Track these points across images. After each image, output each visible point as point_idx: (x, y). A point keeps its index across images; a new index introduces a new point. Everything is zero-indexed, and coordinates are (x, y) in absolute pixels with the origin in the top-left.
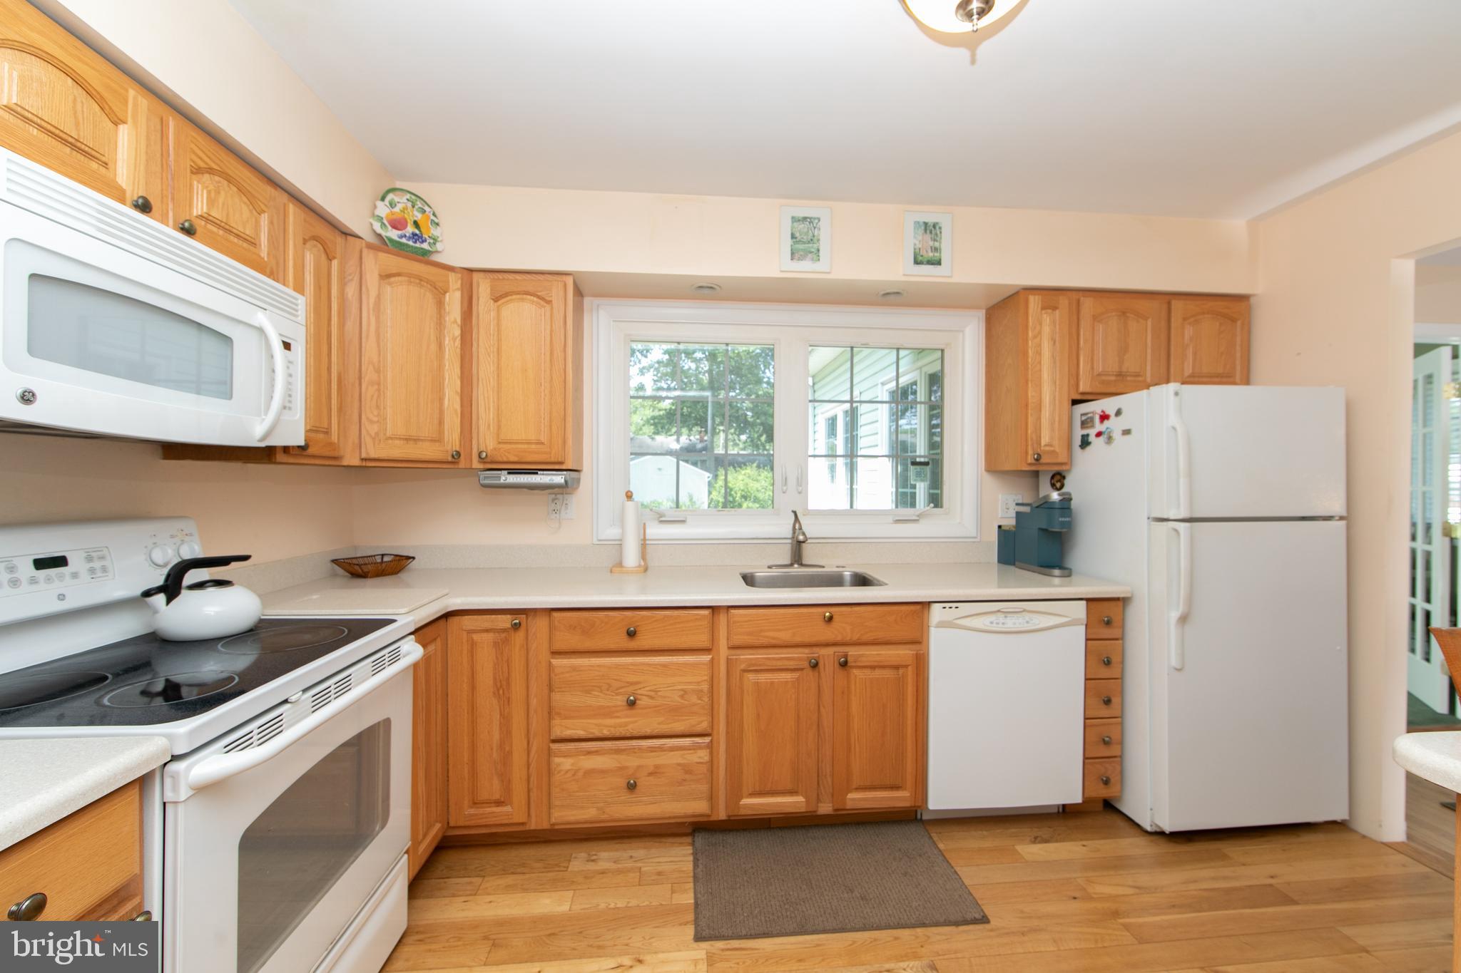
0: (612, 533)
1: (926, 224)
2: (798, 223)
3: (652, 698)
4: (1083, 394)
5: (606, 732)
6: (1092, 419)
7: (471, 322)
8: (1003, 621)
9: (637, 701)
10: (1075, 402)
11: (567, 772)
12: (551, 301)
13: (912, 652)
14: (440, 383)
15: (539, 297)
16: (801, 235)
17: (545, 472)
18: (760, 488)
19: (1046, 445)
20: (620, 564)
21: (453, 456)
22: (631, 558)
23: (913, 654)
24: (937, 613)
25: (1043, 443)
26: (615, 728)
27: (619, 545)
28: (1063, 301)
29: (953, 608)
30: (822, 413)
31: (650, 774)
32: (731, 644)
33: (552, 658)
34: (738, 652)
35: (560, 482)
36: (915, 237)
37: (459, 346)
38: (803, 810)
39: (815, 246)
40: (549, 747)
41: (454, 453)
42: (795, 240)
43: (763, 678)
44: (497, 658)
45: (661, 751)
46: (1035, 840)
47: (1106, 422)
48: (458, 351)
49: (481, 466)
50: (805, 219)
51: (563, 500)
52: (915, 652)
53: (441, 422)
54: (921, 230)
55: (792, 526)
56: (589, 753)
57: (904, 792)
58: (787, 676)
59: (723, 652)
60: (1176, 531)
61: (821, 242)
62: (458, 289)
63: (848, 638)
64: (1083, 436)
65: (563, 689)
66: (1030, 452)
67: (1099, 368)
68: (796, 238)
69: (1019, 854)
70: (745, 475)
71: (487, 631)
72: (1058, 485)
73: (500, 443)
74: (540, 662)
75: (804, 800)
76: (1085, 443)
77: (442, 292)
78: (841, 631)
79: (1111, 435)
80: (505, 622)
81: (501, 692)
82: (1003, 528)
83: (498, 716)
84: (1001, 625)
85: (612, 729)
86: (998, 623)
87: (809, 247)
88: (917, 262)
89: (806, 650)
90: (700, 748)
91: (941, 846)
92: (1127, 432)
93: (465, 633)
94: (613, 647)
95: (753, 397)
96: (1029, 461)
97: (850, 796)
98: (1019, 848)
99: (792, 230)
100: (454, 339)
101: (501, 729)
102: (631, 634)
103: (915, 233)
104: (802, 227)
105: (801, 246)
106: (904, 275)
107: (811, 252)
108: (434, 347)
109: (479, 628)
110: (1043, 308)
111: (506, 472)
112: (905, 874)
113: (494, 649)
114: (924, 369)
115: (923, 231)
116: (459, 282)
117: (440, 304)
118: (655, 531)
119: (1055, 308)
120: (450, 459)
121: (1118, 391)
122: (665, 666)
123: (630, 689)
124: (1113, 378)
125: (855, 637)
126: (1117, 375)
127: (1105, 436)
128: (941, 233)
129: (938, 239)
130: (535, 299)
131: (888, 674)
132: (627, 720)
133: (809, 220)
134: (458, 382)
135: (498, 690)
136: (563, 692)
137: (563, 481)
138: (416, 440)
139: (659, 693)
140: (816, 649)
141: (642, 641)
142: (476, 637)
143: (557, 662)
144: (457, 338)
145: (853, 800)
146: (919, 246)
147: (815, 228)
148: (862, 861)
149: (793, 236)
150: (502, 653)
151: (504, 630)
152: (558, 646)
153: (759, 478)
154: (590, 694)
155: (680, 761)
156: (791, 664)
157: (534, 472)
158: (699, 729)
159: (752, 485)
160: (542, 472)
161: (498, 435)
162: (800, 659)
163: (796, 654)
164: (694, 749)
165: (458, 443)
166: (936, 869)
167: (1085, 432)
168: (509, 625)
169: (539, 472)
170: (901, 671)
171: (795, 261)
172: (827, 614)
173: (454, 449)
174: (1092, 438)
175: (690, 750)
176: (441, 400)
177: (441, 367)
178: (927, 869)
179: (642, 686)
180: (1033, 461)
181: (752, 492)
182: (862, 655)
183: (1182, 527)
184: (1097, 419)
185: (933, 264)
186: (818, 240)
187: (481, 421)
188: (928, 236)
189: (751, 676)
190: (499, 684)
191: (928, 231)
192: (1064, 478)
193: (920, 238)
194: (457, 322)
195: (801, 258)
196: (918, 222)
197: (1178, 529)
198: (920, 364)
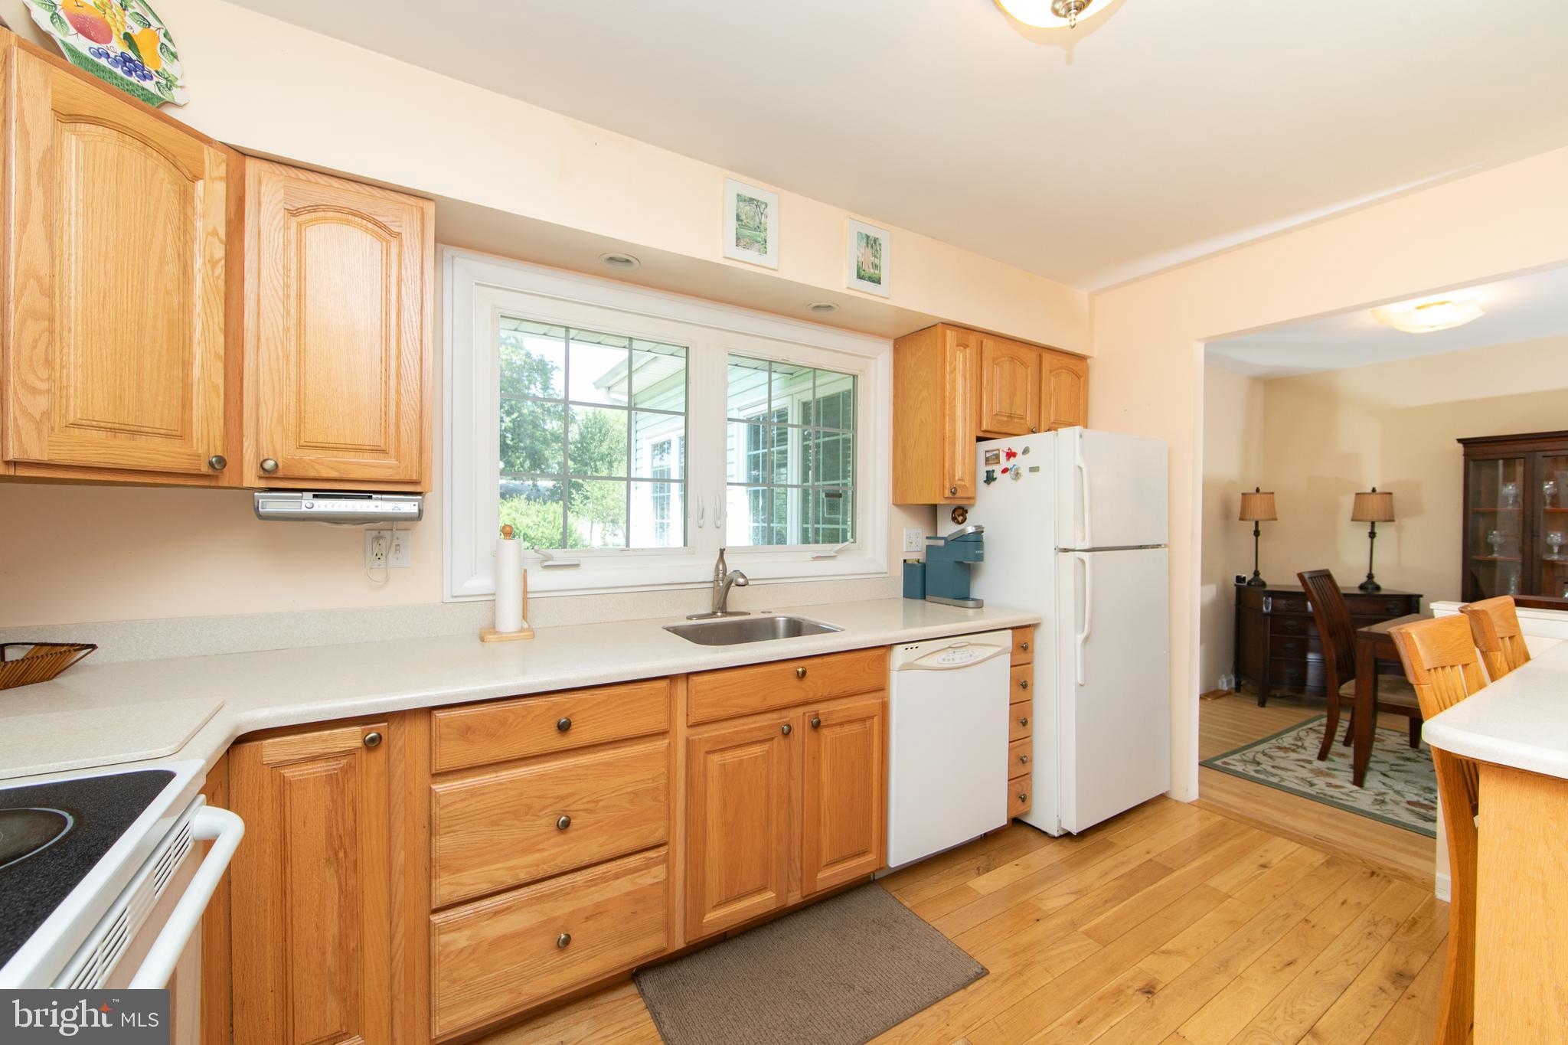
0: (480, 583)
1: (868, 237)
2: (744, 204)
3: (588, 811)
4: (985, 431)
5: (523, 876)
6: (997, 457)
7: (242, 240)
8: (952, 657)
9: (572, 821)
10: (979, 439)
11: (461, 951)
12: (399, 234)
13: (878, 701)
14: (184, 335)
15: (377, 223)
16: (747, 218)
17: (384, 496)
18: (531, 524)
19: (959, 480)
20: (493, 628)
21: (211, 464)
22: (509, 619)
23: (879, 703)
24: (898, 656)
25: (957, 478)
26: (538, 866)
27: (492, 601)
28: (973, 340)
29: (914, 648)
30: (647, 438)
31: (588, 918)
32: (692, 721)
33: (433, 783)
34: (699, 729)
35: (412, 511)
36: (858, 249)
37: (223, 277)
38: (773, 907)
39: (762, 235)
40: (429, 919)
41: (214, 460)
42: (740, 223)
43: (731, 757)
44: (333, 801)
45: (605, 882)
46: (980, 872)
47: (1012, 458)
48: (221, 284)
49: (263, 484)
50: (751, 200)
51: (392, 540)
52: (881, 700)
53: (186, 404)
54: (864, 244)
55: (714, 567)
56: (497, 913)
57: (870, 855)
58: (757, 750)
59: (681, 732)
60: (1083, 562)
61: (768, 231)
62: (220, 178)
63: (820, 694)
64: (988, 472)
65: (454, 828)
66: (947, 486)
67: (997, 409)
68: (742, 221)
69: (974, 890)
70: (511, 508)
71: (313, 759)
72: (960, 519)
73: (301, 447)
74: (410, 793)
75: (774, 895)
76: (990, 478)
77: (190, 176)
78: (814, 686)
79: (1019, 472)
80: (351, 738)
81: (341, 855)
82: (907, 562)
83: (337, 896)
84: (951, 662)
85: (532, 869)
86: (949, 660)
87: (756, 235)
88: (860, 277)
89: (774, 716)
90: (656, 864)
91: (906, 904)
92: (1034, 469)
93: (267, 770)
94: (533, 750)
95: (515, 415)
96: (946, 495)
97: (820, 876)
98: (970, 884)
99: (737, 210)
100: (213, 263)
101: (340, 915)
102: (564, 728)
103: (858, 245)
104: (747, 208)
105: (747, 232)
106: (848, 288)
107: (758, 242)
108: (172, 269)
109: (297, 757)
110: (958, 345)
111: (311, 494)
112: (893, 948)
113: (328, 788)
114: (797, 397)
115: (865, 245)
116: (223, 167)
117: (186, 198)
118: (540, 580)
119: (966, 346)
120: (205, 469)
121: (1015, 433)
122: (608, 764)
123: (558, 807)
124: (1005, 419)
125: (826, 693)
126: (1008, 417)
127: (1013, 473)
128: (880, 250)
129: (878, 256)
130: (370, 225)
131: (856, 728)
132: (557, 850)
133: (755, 202)
134: (221, 339)
135: (336, 854)
136: (455, 831)
137: (415, 510)
138: (134, 433)
139: (601, 804)
140: (784, 713)
141: (579, 735)
142: (288, 773)
143: (439, 788)
144: (218, 261)
145: (822, 880)
146: (862, 259)
147: (762, 214)
148: (845, 947)
149: (738, 218)
150: (343, 791)
151: (349, 753)
152: (443, 763)
153: (529, 512)
154: (499, 825)
155: (630, 888)
156: (762, 735)
157: (367, 495)
158: (653, 839)
159: (520, 520)
160: (379, 496)
161: (298, 433)
162: (772, 726)
163: (765, 721)
164: (646, 868)
165: (219, 444)
166: (917, 931)
167: (990, 468)
168: (359, 743)
169: (374, 496)
170: (868, 723)
171: (740, 247)
172: (800, 670)
173: (212, 453)
174: (997, 474)
175: (642, 870)
176: (186, 365)
177: (186, 308)
178: (908, 934)
179: (577, 797)
180: (950, 495)
181: (521, 528)
182: (833, 712)
183: (1086, 556)
184: (1003, 456)
185: (873, 282)
186: (766, 229)
187: (263, 409)
188: (869, 251)
189: (716, 758)
190: (336, 844)
191: (870, 246)
192: (967, 512)
193: (863, 251)
194: (218, 235)
195: (746, 247)
196: (861, 234)
197: (1084, 559)
198: (793, 390)
